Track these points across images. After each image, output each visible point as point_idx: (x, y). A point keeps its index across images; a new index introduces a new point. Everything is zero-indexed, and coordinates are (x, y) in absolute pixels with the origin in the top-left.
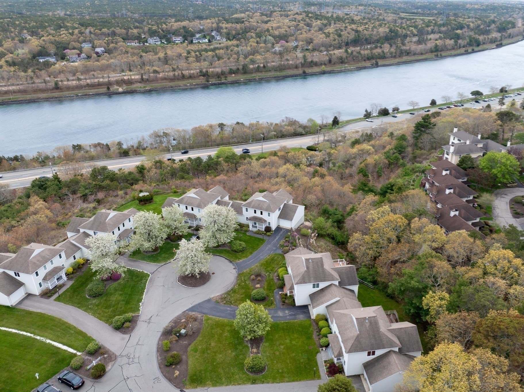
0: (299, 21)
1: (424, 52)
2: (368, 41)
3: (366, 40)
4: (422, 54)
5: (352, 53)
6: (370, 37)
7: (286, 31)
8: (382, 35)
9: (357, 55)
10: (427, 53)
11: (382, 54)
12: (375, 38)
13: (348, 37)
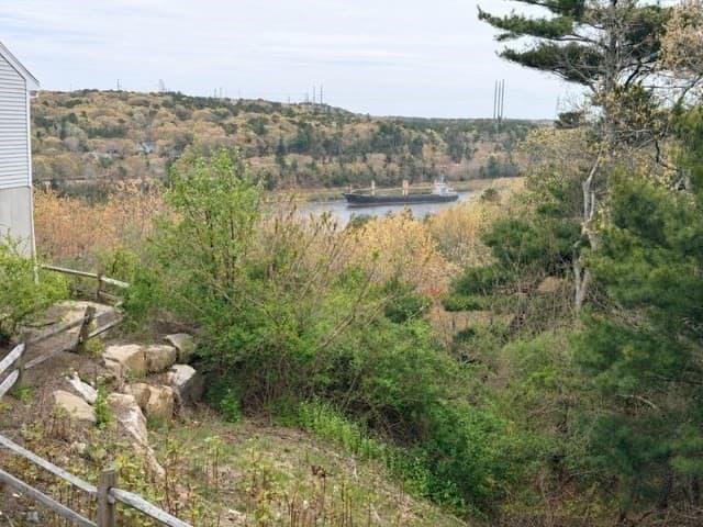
0: (157, 106)
1: (467, 177)
2: (331, 147)
3: (327, 144)
4: (462, 180)
5: (294, 166)
6: (335, 138)
7: (121, 121)
8: (364, 136)
9: (309, 170)
10: (472, 178)
11: (368, 173)
12: (348, 143)
13: (282, 136)
